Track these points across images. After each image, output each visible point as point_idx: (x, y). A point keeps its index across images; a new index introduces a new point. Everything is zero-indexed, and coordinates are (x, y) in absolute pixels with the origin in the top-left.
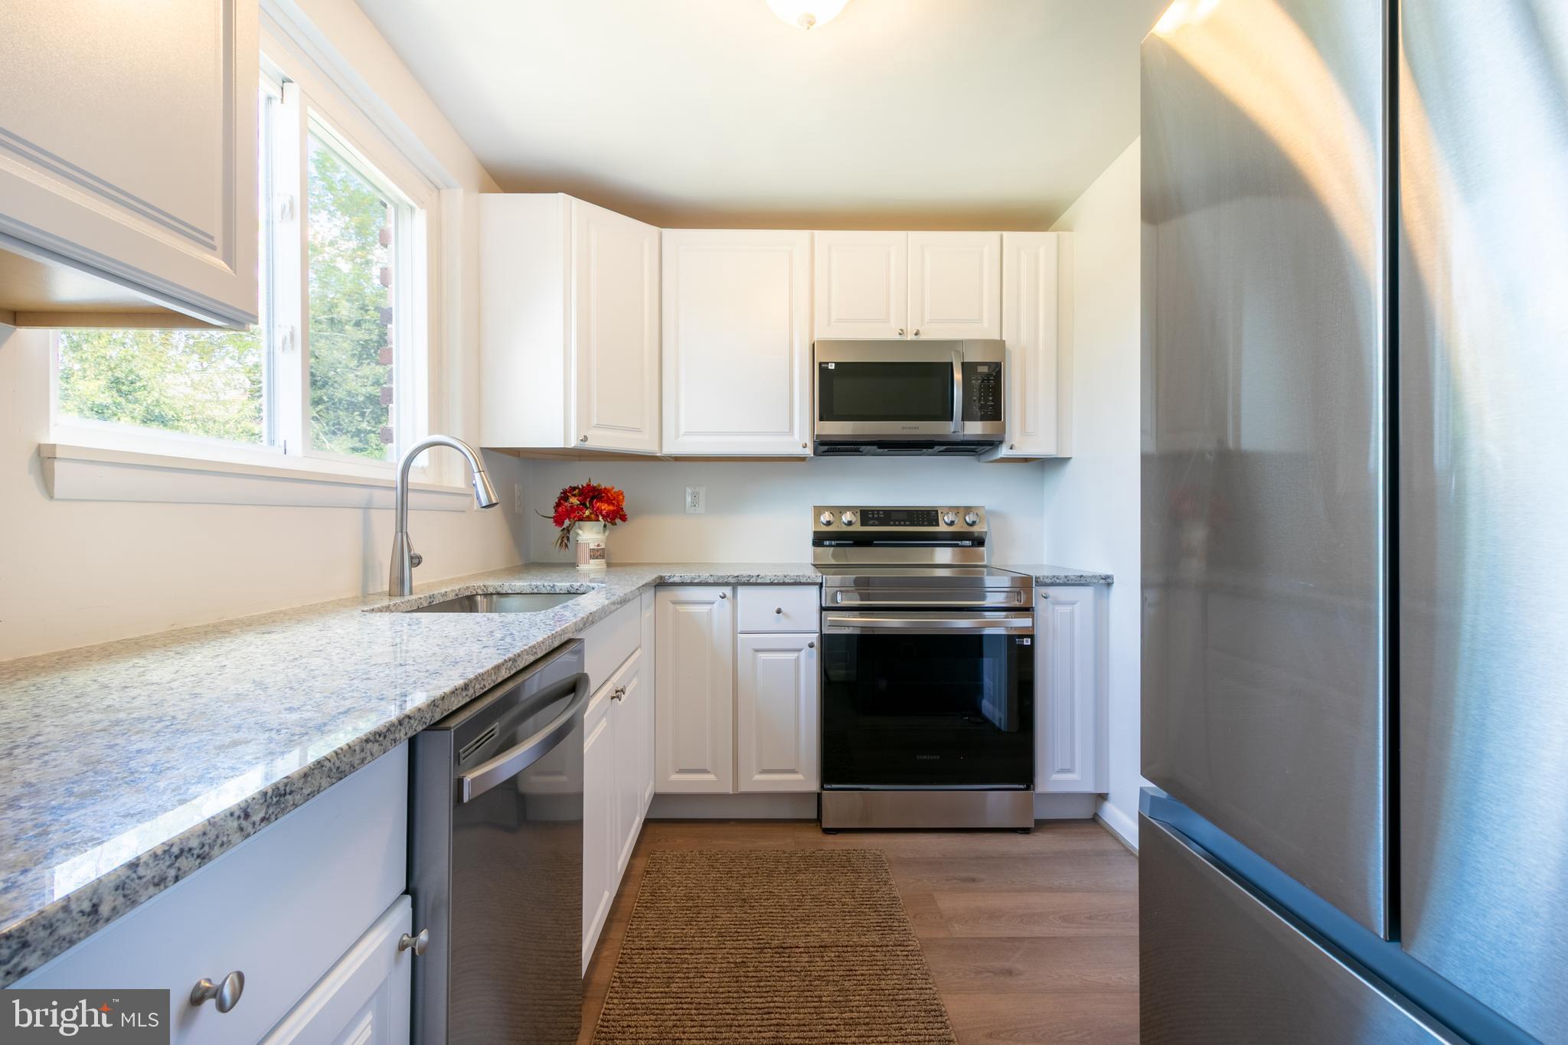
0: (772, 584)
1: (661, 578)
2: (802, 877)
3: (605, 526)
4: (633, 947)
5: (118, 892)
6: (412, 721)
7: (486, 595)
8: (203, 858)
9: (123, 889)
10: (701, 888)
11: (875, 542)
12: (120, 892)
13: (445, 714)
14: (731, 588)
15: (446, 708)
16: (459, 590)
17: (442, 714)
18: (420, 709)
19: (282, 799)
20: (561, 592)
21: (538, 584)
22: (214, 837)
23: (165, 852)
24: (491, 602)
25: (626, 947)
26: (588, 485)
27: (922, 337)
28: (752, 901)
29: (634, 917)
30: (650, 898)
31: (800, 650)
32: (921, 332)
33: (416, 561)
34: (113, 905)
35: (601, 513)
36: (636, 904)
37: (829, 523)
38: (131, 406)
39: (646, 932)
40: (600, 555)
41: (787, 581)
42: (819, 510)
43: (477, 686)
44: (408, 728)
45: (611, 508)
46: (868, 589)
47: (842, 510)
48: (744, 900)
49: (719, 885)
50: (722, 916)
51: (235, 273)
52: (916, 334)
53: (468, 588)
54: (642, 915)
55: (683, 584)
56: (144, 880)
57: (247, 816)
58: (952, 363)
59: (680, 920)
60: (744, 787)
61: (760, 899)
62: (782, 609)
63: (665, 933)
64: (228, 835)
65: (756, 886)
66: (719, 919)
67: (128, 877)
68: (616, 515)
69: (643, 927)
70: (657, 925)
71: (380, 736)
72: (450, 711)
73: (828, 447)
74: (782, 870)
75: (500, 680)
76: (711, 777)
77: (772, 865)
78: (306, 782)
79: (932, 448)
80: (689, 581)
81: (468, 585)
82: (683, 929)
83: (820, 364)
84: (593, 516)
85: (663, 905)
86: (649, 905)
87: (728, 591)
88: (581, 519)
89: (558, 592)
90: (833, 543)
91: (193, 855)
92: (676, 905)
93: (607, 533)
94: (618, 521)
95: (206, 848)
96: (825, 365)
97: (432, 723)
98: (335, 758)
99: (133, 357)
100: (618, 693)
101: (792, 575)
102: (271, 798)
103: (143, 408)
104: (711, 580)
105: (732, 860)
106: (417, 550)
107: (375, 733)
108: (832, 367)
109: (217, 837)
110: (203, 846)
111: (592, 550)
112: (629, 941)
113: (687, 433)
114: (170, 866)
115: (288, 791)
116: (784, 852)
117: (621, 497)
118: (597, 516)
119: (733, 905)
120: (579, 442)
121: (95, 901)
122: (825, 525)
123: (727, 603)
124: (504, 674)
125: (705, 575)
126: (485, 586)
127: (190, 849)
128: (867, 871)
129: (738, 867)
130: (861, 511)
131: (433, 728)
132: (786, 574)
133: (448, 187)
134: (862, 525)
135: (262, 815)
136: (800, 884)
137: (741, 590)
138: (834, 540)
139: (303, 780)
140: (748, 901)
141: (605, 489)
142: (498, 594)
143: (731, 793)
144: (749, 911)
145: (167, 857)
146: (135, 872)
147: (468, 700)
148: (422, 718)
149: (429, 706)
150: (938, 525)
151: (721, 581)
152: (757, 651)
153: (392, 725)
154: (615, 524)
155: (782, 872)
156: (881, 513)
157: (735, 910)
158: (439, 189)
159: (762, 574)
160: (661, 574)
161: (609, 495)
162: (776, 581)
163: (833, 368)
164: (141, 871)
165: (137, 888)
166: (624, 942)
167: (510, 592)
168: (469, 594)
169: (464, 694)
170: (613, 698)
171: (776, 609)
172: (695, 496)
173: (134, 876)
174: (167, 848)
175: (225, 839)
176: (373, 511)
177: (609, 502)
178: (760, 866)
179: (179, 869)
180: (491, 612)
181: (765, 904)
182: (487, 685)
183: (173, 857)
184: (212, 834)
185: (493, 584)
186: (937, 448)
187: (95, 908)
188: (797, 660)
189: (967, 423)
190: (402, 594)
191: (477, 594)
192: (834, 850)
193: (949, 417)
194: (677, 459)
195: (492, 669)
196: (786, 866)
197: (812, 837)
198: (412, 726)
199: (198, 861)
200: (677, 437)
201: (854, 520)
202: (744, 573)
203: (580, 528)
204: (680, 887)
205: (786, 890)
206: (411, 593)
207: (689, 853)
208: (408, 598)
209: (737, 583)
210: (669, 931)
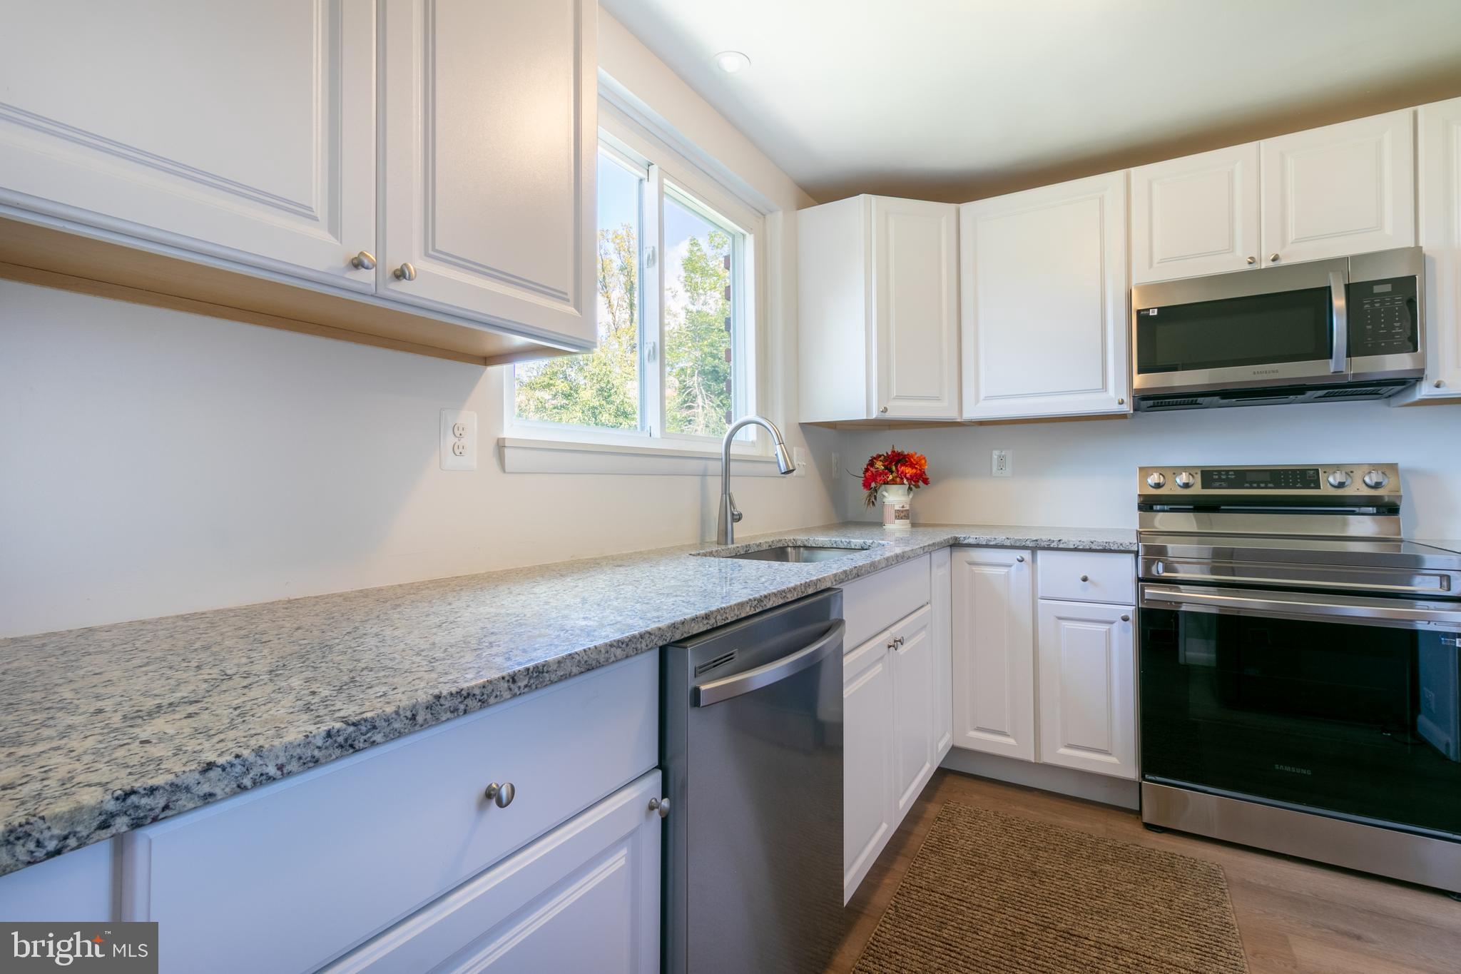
0: (1076, 549)
1: (956, 538)
2: (1107, 867)
3: (910, 489)
4: (912, 882)
5: (427, 711)
6: (653, 637)
7: (795, 547)
8: (484, 703)
9: (431, 709)
10: (990, 848)
11: (1222, 507)
12: (429, 710)
13: (686, 635)
14: (1030, 551)
15: (686, 631)
16: (773, 542)
17: (682, 635)
18: (660, 629)
19: (541, 675)
20: (856, 548)
21: (837, 539)
22: (490, 691)
23: (457, 693)
24: (799, 553)
25: (906, 881)
26: (893, 452)
27: (1284, 262)
28: (1043, 876)
29: (918, 856)
30: (937, 843)
31: (1112, 623)
32: (1280, 256)
33: (737, 518)
34: (424, 718)
35: (905, 476)
36: (923, 845)
37: (1158, 486)
38: (608, 406)
39: (927, 874)
40: (905, 516)
41: (1094, 547)
42: (1145, 471)
43: (719, 617)
44: (648, 642)
45: (914, 471)
46: (1231, 563)
47: (1177, 470)
48: (1035, 872)
49: (1009, 850)
50: (1007, 881)
51: (581, 315)
52: (1274, 260)
53: (780, 541)
54: (926, 857)
55: (978, 546)
56: (444, 707)
57: (514, 681)
58: (1330, 287)
59: (963, 872)
60: (1047, 758)
61: (1053, 877)
62: (1089, 577)
63: (946, 880)
64: (501, 691)
65: (1050, 862)
66: (1003, 883)
67: (434, 703)
68: (919, 479)
69: (925, 868)
70: (939, 870)
71: (623, 643)
72: (690, 634)
73: (1149, 402)
74: (1085, 854)
75: (743, 615)
76: (1011, 741)
77: (1073, 846)
78: (559, 667)
79: (1304, 394)
80: (984, 543)
81: (780, 538)
82: (964, 882)
83: (1139, 312)
84: (898, 479)
85: (948, 853)
86: (934, 849)
87: (1026, 555)
88: (886, 483)
89: (853, 547)
90: (1166, 507)
91: (476, 699)
92: (962, 857)
93: (911, 496)
94: (921, 483)
95: (485, 696)
96: (1145, 312)
97: (672, 641)
98: (584, 654)
99: (610, 372)
100: (896, 644)
101: (1099, 541)
102: (532, 673)
103: (615, 407)
104: (1007, 543)
105: (1028, 829)
106: (739, 508)
107: (618, 641)
108: (1154, 313)
109: (493, 691)
110: (483, 695)
111: (897, 511)
112: (910, 876)
113: (987, 398)
114: (461, 702)
115: (545, 670)
116: (1091, 836)
117: (923, 461)
118: (902, 479)
119: (1021, 873)
120: (880, 413)
121: (414, 712)
122: (1151, 486)
123: (1026, 568)
124: (748, 611)
125: (1001, 538)
126: (794, 540)
127: (474, 695)
128: (1195, 883)
129: (1034, 838)
130: (1202, 472)
131: (675, 645)
132: (1092, 540)
133: (771, 212)
134: (1203, 488)
135: (525, 682)
136: (1104, 874)
137: (1040, 554)
138: (1167, 504)
139: (557, 665)
140: (1038, 874)
141: (908, 455)
142: (805, 547)
143: (1033, 761)
144: (1038, 885)
145: (459, 696)
146: (438, 701)
147: (709, 627)
148: (662, 636)
149: (669, 627)
150: (1318, 487)
151: (1018, 545)
152: (1060, 618)
153: (634, 637)
154: (917, 487)
155: (1084, 856)
156: (1231, 473)
157: (1023, 880)
158: (764, 215)
159: (1065, 539)
160: (957, 536)
161: (912, 460)
162: (1081, 547)
163: (1156, 314)
164: (442, 701)
165: (440, 711)
166: (906, 876)
167: (814, 546)
168: (781, 545)
169: (705, 622)
170: (889, 647)
171: (1081, 576)
172: (1001, 458)
173: (437, 703)
174: (459, 691)
175: (498, 693)
176: (708, 477)
177: (912, 466)
178: (1059, 843)
179: (467, 706)
180: (799, 562)
181: (1058, 883)
182: (730, 618)
183: (463, 697)
184: (490, 688)
185: (801, 538)
186: (1309, 393)
187: (414, 717)
188: (1109, 633)
189: (1355, 359)
190: (726, 543)
191: (788, 546)
192: (1154, 850)
193: (1328, 354)
194: (982, 423)
195: (735, 605)
196: (1090, 851)
197: (1128, 831)
198: (653, 640)
199: (480, 703)
200: (977, 401)
201: (1191, 481)
202: (1044, 537)
203: (886, 491)
204: (968, 841)
205: (1085, 875)
206: (733, 543)
207: (985, 812)
208: (730, 546)
209: (1035, 548)
210: (949, 879)
